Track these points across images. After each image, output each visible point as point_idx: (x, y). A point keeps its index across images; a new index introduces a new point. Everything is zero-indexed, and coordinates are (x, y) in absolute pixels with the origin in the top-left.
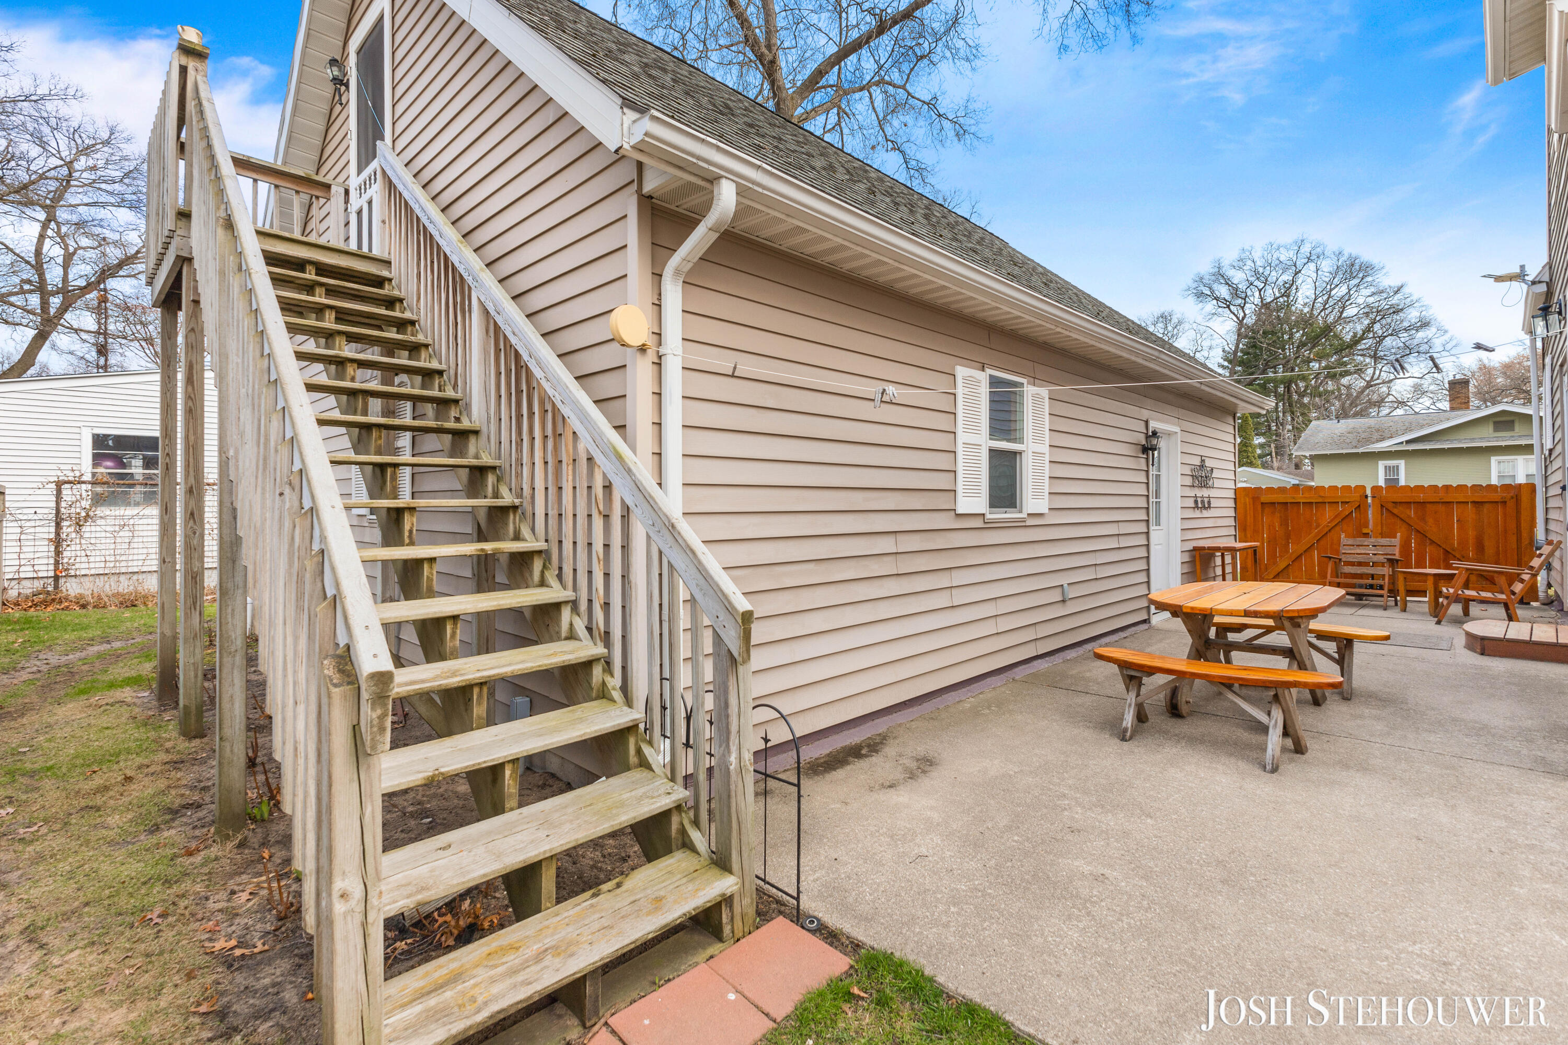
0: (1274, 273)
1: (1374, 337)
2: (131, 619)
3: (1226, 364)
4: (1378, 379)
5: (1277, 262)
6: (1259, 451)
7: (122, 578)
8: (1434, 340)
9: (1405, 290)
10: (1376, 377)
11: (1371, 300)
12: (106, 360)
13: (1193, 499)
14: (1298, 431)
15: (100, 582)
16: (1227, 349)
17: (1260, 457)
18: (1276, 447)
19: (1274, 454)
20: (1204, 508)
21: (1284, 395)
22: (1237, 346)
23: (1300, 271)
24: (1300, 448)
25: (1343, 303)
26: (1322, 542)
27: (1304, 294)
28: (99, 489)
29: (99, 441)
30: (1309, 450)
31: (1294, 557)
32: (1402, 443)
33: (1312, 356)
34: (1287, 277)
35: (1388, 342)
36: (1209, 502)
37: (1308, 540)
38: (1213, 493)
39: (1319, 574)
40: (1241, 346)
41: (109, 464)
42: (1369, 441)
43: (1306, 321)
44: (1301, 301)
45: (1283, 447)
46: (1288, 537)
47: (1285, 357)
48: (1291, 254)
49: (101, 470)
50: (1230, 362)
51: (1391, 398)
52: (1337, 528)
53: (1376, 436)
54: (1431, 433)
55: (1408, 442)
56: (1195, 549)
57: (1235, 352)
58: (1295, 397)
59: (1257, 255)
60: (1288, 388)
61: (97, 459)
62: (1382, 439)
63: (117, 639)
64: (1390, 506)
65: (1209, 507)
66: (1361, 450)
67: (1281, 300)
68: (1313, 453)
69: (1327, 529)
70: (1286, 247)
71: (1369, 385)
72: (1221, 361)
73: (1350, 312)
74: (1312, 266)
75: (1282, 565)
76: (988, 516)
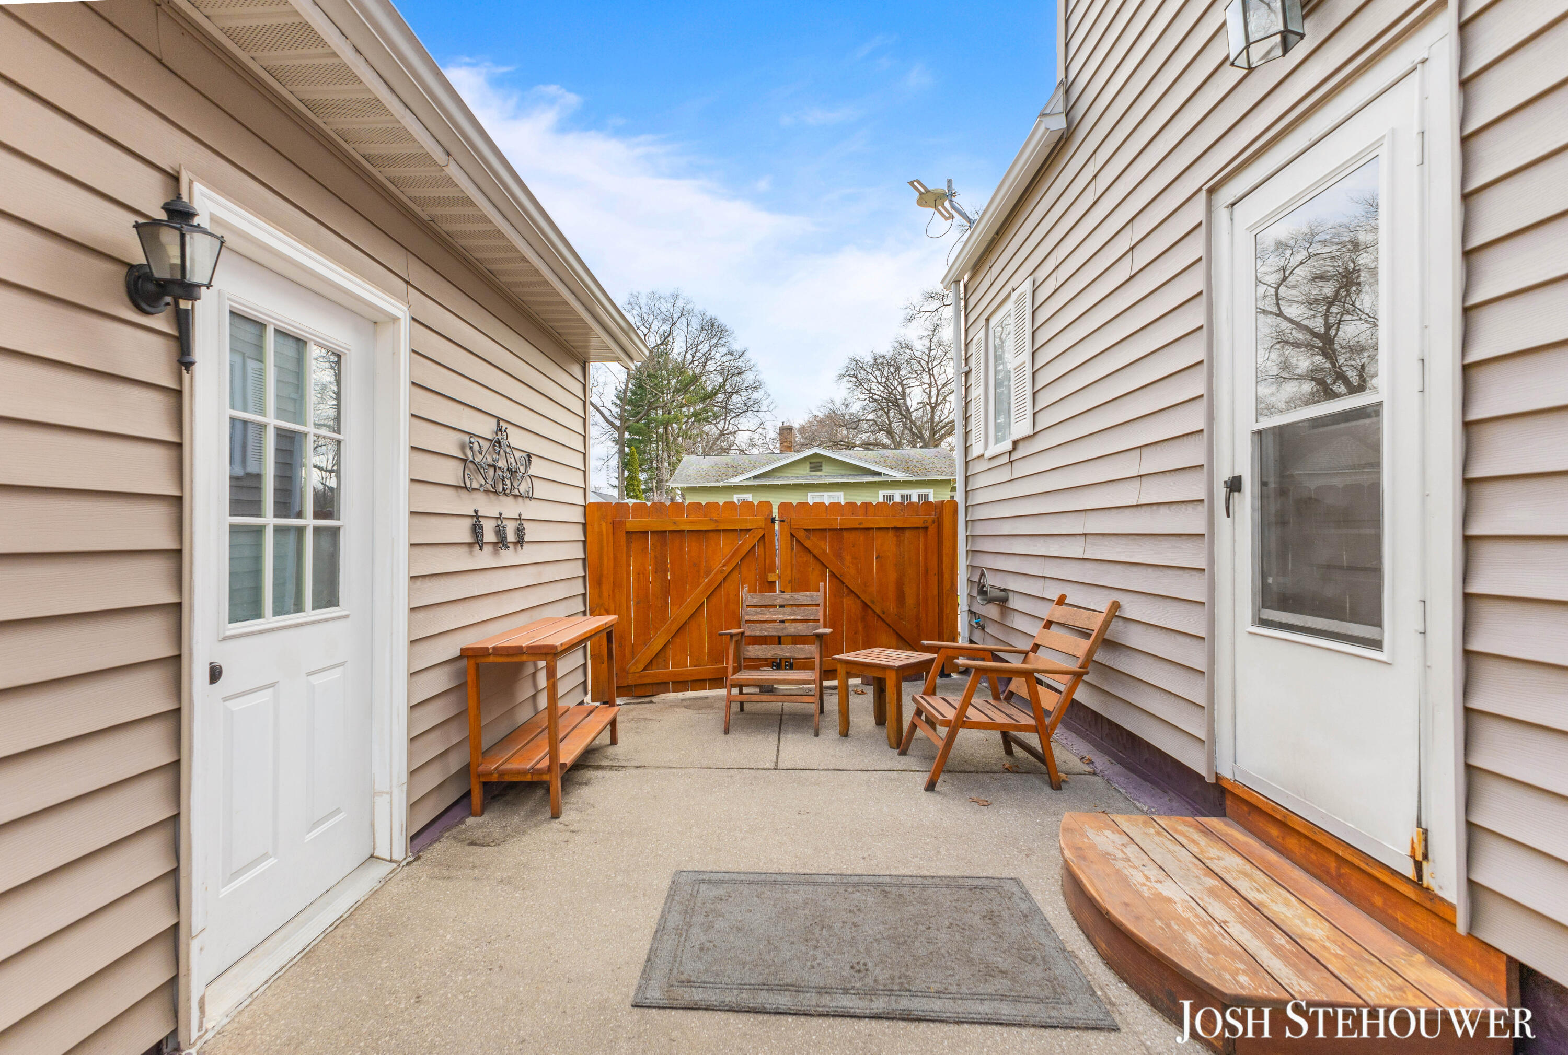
0: (655, 323)
1: (725, 393)
3: (618, 402)
4: (727, 429)
5: (659, 312)
6: (643, 487)
8: (762, 402)
9: (747, 355)
10: (726, 427)
11: (724, 359)
13: (468, 523)
14: (673, 466)
16: (619, 388)
17: (644, 491)
18: (657, 482)
19: (655, 489)
20: (501, 542)
21: (663, 435)
22: (627, 386)
23: (675, 323)
24: (675, 480)
25: (707, 357)
26: (714, 600)
27: (678, 348)
30: (682, 482)
31: (675, 628)
32: (750, 478)
33: (684, 401)
34: (666, 327)
35: (735, 398)
36: (520, 531)
37: (695, 596)
38: (529, 510)
39: (710, 656)
40: (630, 386)
42: (726, 476)
43: (680, 370)
44: (675, 351)
45: (662, 481)
46: (666, 593)
47: (664, 401)
48: (669, 305)
50: (621, 400)
51: (735, 447)
52: (735, 575)
53: (732, 471)
54: (770, 471)
55: (755, 477)
56: (466, 654)
57: (625, 392)
58: (671, 439)
59: (643, 301)
60: (666, 429)
62: (736, 475)
64: (801, 535)
65: (520, 541)
66: (721, 484)
67: (662, 347)
68: (686, 485)
69: (720, 578)
70: (665, 299)
71: (722, 434)
72: (614, 398)
73: (711, 366)
74: (683, 320)
75: (657, 645)
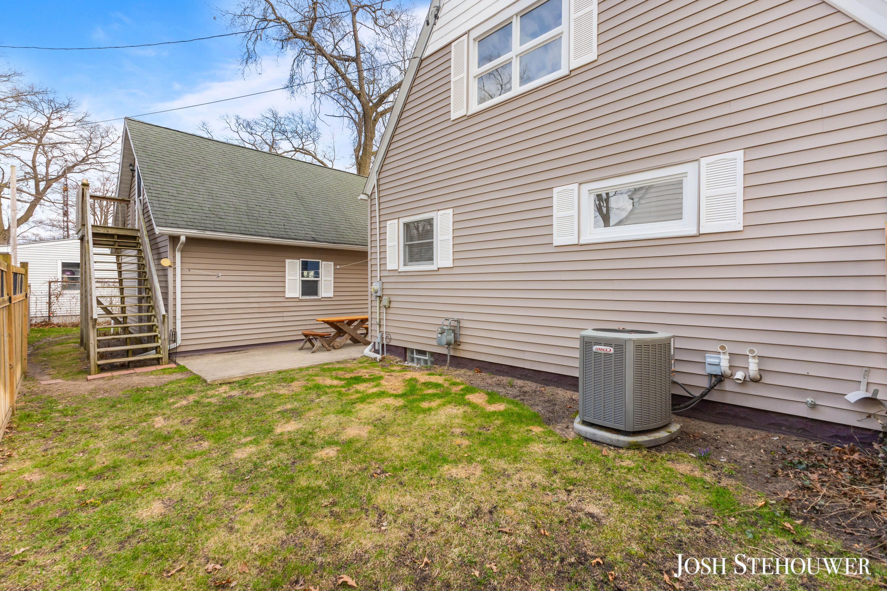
2: (75, 330)
7: (73, 317)
12: (68, 218)
15: (65, 318)
28: (64, 283)
29: (64, 265)
41: (69, 273)
49: (65, 276)
61: (64, 272)
63: (71, 335)
76: (300, 298)
